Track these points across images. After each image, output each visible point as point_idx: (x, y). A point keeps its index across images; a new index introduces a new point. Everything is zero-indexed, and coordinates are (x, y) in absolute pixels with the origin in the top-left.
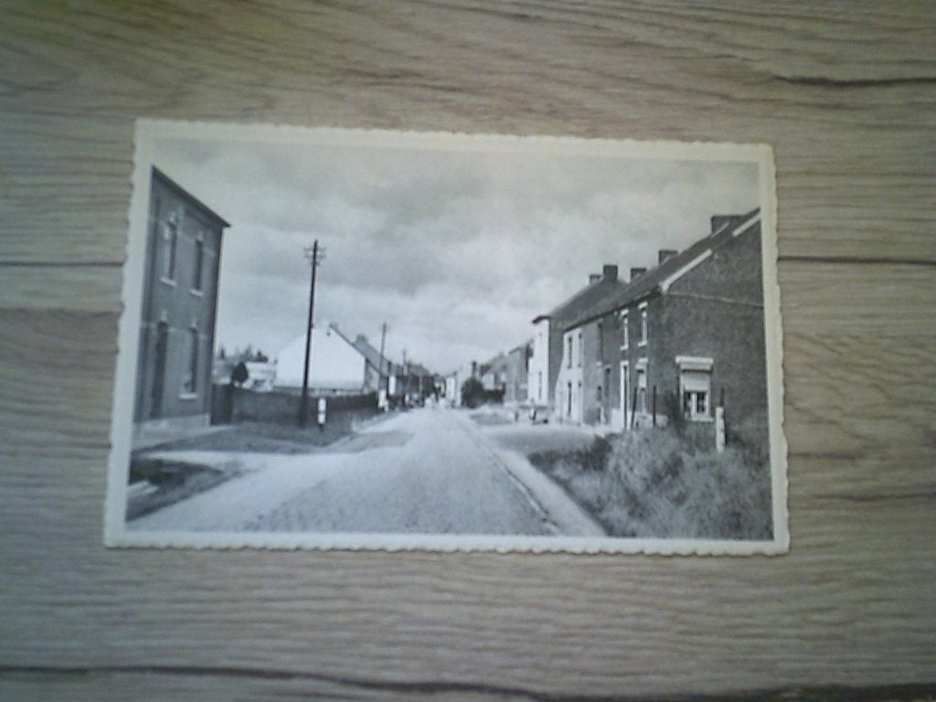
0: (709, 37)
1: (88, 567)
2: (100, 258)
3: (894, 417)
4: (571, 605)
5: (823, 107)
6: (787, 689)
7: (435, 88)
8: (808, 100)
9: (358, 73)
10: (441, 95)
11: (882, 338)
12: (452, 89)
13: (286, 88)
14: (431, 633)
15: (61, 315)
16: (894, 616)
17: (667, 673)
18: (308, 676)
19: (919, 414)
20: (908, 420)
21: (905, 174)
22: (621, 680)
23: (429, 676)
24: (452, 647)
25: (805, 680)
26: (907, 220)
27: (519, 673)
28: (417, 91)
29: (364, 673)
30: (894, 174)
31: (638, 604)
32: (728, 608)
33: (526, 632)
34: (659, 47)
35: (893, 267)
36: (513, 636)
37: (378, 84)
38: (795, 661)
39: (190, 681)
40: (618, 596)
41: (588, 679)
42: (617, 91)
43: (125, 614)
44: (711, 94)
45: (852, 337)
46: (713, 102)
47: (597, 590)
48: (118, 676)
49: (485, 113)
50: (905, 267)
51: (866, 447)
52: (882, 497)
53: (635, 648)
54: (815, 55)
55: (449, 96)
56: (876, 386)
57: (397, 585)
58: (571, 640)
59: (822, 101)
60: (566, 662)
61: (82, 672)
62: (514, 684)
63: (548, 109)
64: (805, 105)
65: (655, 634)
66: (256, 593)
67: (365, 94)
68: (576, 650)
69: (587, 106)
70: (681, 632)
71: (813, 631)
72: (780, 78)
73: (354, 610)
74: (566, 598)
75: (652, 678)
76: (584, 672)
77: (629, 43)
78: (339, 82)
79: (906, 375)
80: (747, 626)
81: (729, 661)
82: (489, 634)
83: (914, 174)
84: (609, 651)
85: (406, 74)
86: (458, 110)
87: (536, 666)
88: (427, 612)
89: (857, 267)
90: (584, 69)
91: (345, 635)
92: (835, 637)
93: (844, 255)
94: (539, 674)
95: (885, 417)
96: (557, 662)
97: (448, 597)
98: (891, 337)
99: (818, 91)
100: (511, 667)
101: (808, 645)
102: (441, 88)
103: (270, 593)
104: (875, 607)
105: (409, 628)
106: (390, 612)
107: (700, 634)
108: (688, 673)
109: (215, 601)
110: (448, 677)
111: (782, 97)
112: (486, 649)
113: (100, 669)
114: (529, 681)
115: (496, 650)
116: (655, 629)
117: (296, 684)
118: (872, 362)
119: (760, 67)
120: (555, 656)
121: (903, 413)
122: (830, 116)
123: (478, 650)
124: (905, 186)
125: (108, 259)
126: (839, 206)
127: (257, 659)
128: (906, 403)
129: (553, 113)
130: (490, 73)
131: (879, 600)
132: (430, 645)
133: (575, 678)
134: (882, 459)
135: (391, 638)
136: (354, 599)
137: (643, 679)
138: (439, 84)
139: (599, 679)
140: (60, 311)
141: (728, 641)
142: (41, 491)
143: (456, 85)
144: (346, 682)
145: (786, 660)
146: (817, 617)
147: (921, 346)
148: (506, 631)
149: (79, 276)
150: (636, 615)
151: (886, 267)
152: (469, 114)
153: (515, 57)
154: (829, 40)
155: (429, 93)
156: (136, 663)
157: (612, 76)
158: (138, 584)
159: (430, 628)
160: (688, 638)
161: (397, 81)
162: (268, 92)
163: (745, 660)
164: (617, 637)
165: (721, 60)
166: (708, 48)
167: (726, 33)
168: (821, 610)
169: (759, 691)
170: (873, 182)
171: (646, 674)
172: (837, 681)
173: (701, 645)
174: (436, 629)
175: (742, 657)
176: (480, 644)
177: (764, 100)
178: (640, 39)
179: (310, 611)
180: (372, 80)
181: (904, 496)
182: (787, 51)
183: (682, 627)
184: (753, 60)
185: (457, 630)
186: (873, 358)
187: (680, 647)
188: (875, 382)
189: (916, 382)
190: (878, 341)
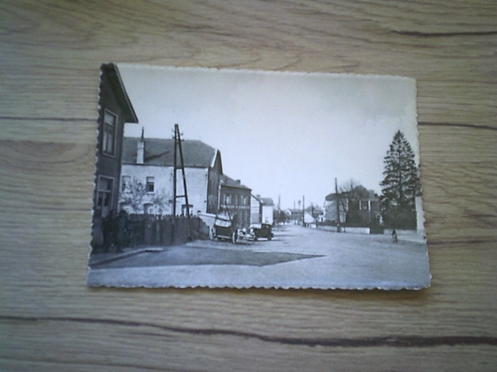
0: (359, 10)
1: (39, 268)
2: (48, 116)
3: (449, 203)
5: (416, 46)
6: (390, 337)
7: (219, 34)
8: (409, 42)
9: (180, 26)
10: (222, 38)
11: (443, 162)
12: (228, 35)
13: (144, 33)
14: (209, 305)
15: (28, 143)
16: (447, 302)
17: (328, 328)
18: (147, 325)
19: (462, 201)
20: (456, 204)
21: (459, 81)
22: (304, 331)
23: (208, 326)
24: (220, 312)
25: (400, 333)
26: (459, 104)
27: (253, 326)
28: (210, 36)
29: (175, 324)
30: (453, 81)
34: (334, 15)
35: (451, 127)
36: (251, 307)
37: (190, 31)
38: (394, 323)
39: (88, 326)
41: (287, 330)
42: (311, 37)
43: (56, 292)
44: (359, 39)
45: (429, 162)
46: (361, 43)
48: (52, 322)
49: (243, 47)
50: (456, 127)
52: (442, 243)
53: (312, 315)
54: (413, 20)
55: (226, 38)
56: (441, 187)
58: (280, 310)
59: (416, 43)
60: (277, 321)
61: (34, 319)
62: (250, 331)
63: (276, 45)
64: (408, 45)
65: (323, 308)
67: (183, 37)
68: (283, 315)
69: (296, 44)
70: (336, 308)
72: (395, 32)
75: (321, 330)
76: (286, 326)
77: (318, 13)
78: (171, 30)
79: (456, 182)
81: (361, 323)
82: (239, 306)
83: (462, 81)
84: (300, 316)
85: (204, 27)
86: (230, 45)
87: (262, 323)
89: (432, 127)
90: (295, 25)
91: (167, 305)
93: (425, 121)
94: (263, 327)
95: (446, 203)
96: (272, 321)
98: (448, 163)
99: (414, 38)
100: (250, 323)
101: (401, 316)
102: (223, 34)
104: (437, 297)
107: (346, 309)
108: (339, 328)
110: (218, 327)
111: (396, 41)
112: (237, 314)
113: (43, 319)
114: (258, 330)
115: (242, 314)
117: (140, 328)
118: (439, 175)
119: (384, 26)
120: (272, 318)
121: (455, 200)
122: (420, 51)
123: (233, 314)
124: (458, 87)
125: (52, 116)
127: (120, 315)
128: (456, 196)
129: (278, 47)
130: (247, 27)
131: (438, 294)
132: (209, 311)
133: (282, 329)
134: (442, 223)
135: (189, 307)
137: (316, 330)
138: (221, 32)
139: (294, 330)
140: (29, 142)
141: (360, 313)
142: (16, 230)
143: (228, 32)
144: (166, 328)
145: (389, 323)
146: (407, 302)
147: (463, 167)
149: (38, 124)
151: (447, 127)
152: (235, 47)
153: (259, 19)
154: (421, 13)
155: (216, 36)
156: (60, 316)
157: (309, 29)
158: (63, 277)
160: (340, 310)
161: (199, 30)
162: (135, 35)
163: (369, 322)
164: (304, 309)
165: (364, 22)
166: (359, 16)
167: (368, 9)
168: (408, 298)
169: (377, 338)
170: (443, 84)
171: (318, 328)
172: (417, 334)
173: (346, 314)
174: (212, 303)
175: (367, 321)
176: (234, 311)
177: (387, 43)
178: (324, 11)
180: (188, 29)
181: (453, 243)
182: (399, 18)
184: (380, 22)
185: (222, 303)
186: (439, 173)
187: (336, 315)
188: (441, 185)
189: (461, 186)
190: (442, 164)
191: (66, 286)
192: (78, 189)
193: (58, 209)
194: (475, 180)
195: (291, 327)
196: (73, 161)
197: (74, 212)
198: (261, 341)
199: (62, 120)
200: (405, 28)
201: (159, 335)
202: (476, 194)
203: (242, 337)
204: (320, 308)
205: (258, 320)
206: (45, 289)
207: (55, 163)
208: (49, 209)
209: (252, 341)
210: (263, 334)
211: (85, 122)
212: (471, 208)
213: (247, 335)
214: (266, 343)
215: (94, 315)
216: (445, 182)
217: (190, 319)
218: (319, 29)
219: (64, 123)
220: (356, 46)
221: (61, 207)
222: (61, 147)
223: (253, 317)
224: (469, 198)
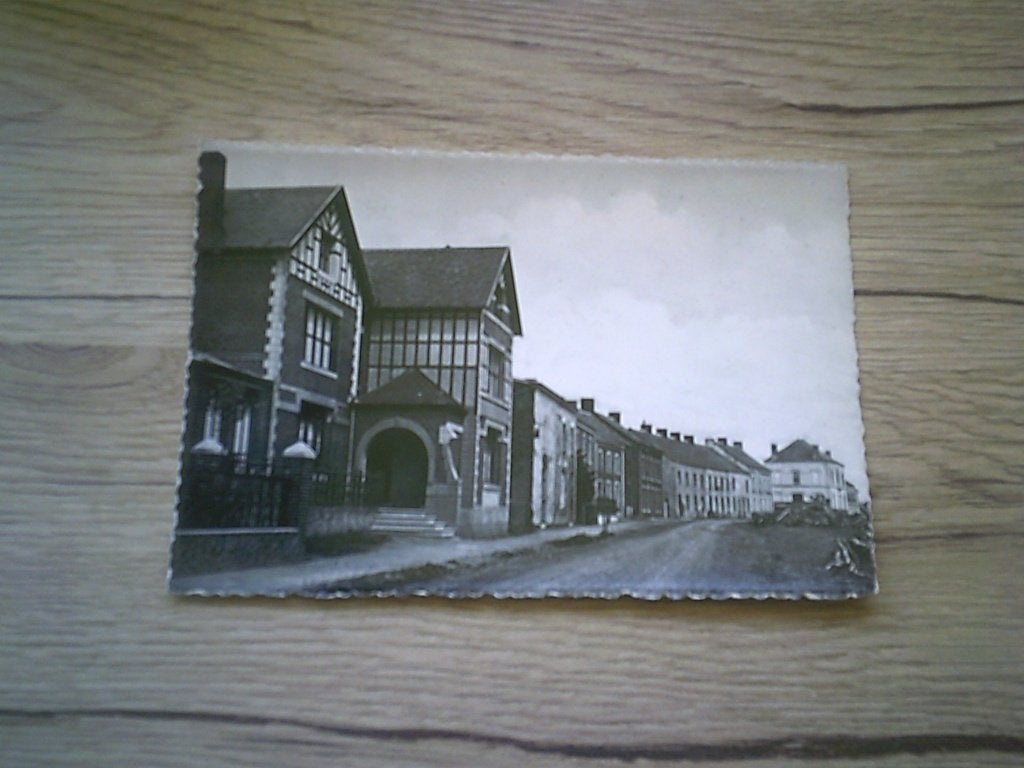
0: (715, 63)
1: (59, 607)
2: (78, 291)
3: (908, 455)
4: (562, 649)
5: (835, 134)
6: (790, 740)
7: (429, 117)
8: (820, 127)
9: (349, 102)
10: (435, 125)
11: (897, 372)
12: (447, 119)
13: (274, 118)
14: (414, 678)
15: (38, 348)
16: (908, 663)
17: (662, 722)
18: (283, 721)
19: (936, 452)
20: (922, 458)
21: (923, 203)
22: (611, 728)
23: (411, 723)
24: (435, 693)
25: (811, 731)
26: (924, 251)
27: (507, 720)
28: (410, 121)
29: (341, 719)
30: (911, 204)
31: (632, 648)
32: (728, 654)
33: (514, 677)
34: (665, 74)
35: (910, 299)
36: (500, 682)
37: (370, 113)
38: (799, 710)
39: (159, 726)
40: (612, 641)
41: (577, 727)
42: (618, 119)
43: (95, 656)
44: (718, 122)
46: (720, 130)
47: (590, 634)
48: (85, 720)
49: (481, 142)
50: (921, 299)
52: (895, 539)
53: (629, 695)
54: (827, 81)
55: (443, 125)
56: (889, 423)
57: (379, 628)
58: (561, 686)
59: (834, 128)
60: (555, 709)
61: (47, 715)
62: (499, 732)
63: (546, 138)
64: (817, 132)
65: (652, 681)
66: (233, 635)
67: (356, 124)
68: (567, 696)
69: (588, 134)
70: (677, 679)
71: (822, 678)
72: (790, 106)
73: (336, 654)
74: (557, 642)
75: (647, 727)
76: (574, 720)
77: (632, 70)
78: (329, 112)
79: (923, 412)
80: (751, 673)
81: (729, 709)
82: (475, 679)
83: (932, 204)
84: (603, 698)
85: (397, 103)
86: (453, 140)
87: (522, 713)
88: (412, 656)
90: (584, 97)
91: (325, 679)
92: (843, 685)
94: (526, 722)
95: (902, 456)
96: (546, 710)
97: (432, 640)
98: (904, 372)
99: (830, 118)
100: (497, 714)
101: (814, 694)
102: (436, 118)
103: (245, 634)
104: (887, 654)
105: (391, 672)
106: (372, 656)
107: (698, 681)
108: (684, 721)
109: (187, 643)
110: (431, 724)
111: (792, 125)
112: (471, 695)
113: (67, 713)
114: (516, 728)
115: (482, 696)
116: (651, 675)
117: (270, 730)
118: (885, 397)
119: (769, 94)
120: (543, 702)
121: (919, 451)
122: (843, 144)
123: (462, 696)
124: (922, 216)
127: (231, 704)
128: (922, 441)
129: (551, 142)
130: (486, 101)
131: (891, 647)
132: (412, 691)
133: (565, 726)
134: (896, 499)
135: (371, 682)
136: (333, 642)
137: (638, 728)
138: (432, 112)
139: (590, 727)
140: (37, 345)
141: (728, 688)
142: (16, 528)
143: (443, 112)
144: (323, 728)
145: (787, 709)
146: (824, 664)
147: (937, 382)
148: (492, 676)
149: (57, 309)
150: (630, 660)
151: (903, 299)
152: (463, 144)
153: (513, 85)
154: (843, 66)
155: (423, 122)
156: (104, 706)
157: (613, 104)
158: (110, 624)
159: (412, 673)
160: (685, 685)
161: (389, 110)
162: (257, 122)
163: (746, 709)
164: (611, 684)
165: (727, 86)
166: (715, 75)
167: (734, 59)
168: (827, 657)
169: (763, 741)
170: (888, 211)
171: (641, 722)
172: (845, 731)
173: (698, 692)
174: (419, 673)
175: (743, 705)
176: (465, 690)
177: (773, 128)
178: (644, 65)
179: (287, 654)
180: (365, 109)
181: (917, 538)
182: (799, 78)
183: (680, 674)
184: (759, 87)
185: (441, 675)
186: (887, 393)
187: (676, 694)
188: (889, 419)
189: (933, 419)
190: (893, 376)
191: (117, 642)
192: (143, 441)
193: (97, 483)
194: (961, 407)
195: (584, 722)
196: (129, 383)
197: (133, 488)
198: (521, 753)
199: (109, 298)
200: (812, 100)
201: (309, 743)
202: (965, 436)
203: (483, 745)
204: (642, 681)
205: (514, 707)
206: (71, 650)
207: (97, 387)
208: (82, 483)
209: (501, 753)
210: (525, 736)
211: (155, 301)
212: (954, 465)
213: (493, 741)
214: (533, 756)
215: (172, 703)
216: (901, 413)
217: (374, 708)
218: (636, 104)
219: (112, 304)
220: (710, 137)
221: (104, 478)
222: (104, 355)
223: (505, 702)
224: (949, 445)
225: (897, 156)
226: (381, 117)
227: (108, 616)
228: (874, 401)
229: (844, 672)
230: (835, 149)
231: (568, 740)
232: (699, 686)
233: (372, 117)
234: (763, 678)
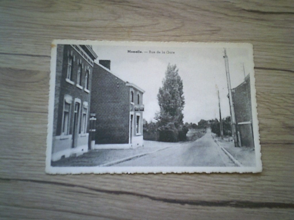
1: (13, 148)
2: (23, 53)
3: (273, 118)
5: (257, 20)
6: (232, 201)
7: (133, 6)
8: (253, 17)
10: (135, 9)
11: (272, 93)
12: (139, 7)
13: (85, 4)
15: (10, 69)
16: (269, 181)
17: (193, 193)
18: (79, 186)
19: (282, 118)
20: (278, 120)
21: (282, 42)
22: (178, 194)
23: (118, 189)
24: (125, 180)
25: (238, 199)
26: (282, 57)
27: (147, 190)
28: (127, 7)
29: (97, 187)
30: (279, 42)
35: (277, 71)
37: (116, 4)
38: (235, 193)
39: (42, 185)
41: (167, 193)
42: (190, 11)
43: (23, 163)
44: (222, 13)
45: (262, 92)
46: (222, 16)
48: (20, 182)
49: (148, 15)
50: (280, 71)
51: (264, 127)
52: (268, 143)
53: (184, 185)
54: (256, 3)
55: (137, 9)
56: (268, 108)
58: (164, 181)
59: (257, 18)
60: (161, 188)
61: (8, 180)
62: (144, 193)
63: (169, 15)
64: (252, 19)
65: (191, 181)
67: (111, 7)
68: (165, 184)
69: (182, 15)
70: (199, 181)
71: (242, 184)
72: (244, 10)
75: (189, 195)
76: (167, 191)
78: (103, 3)
79: (279, 105)
80: (221, 181)
81: (214, 191)
83: (286, 43)
84: (176, 185)
85: (123, 1)
86: (140, 14)
87: (152, 188)
89: (265, 71)
90: (181, 3)
92: (249, 186)
94: (153, 191)
95: (271, 118)
96: (158, 188)
99: (256, 14)
100: (144, 188)
101: (240, 188)
102: (135, 7)
107: (205, 182)
110: (123, 190)
111: (245, 16)
112: (136, 182)
113: (13, 179)
114: (149, 193)
115: (139, 182)
117: (75, 188)
118: (267, 100)
119: (238, 6)
120: (158, 186)
121: (277, 117)
122: (260, 23)
123: (134, 182)
124: (282, 46)
125: (26, 53)
126: (261, 51)
128: (278, 114)
129: (170, 17)
130: (151, 3)
133: (164, 193)
134: (269, 131)
138: (134, 5)
139: (173, 194)
140: (10, 68)
141: (214, 185)
143: (139, 5)
144: (91, 189)
145: (232, 192)
147: (284, 97)
149: (16, 58)
151: (274, 71)
152: (143, 15)
155: (131, 8)
156: (25, 178)
157: (190, 6)
158: (28, 154)
160: (201, 183)
161: (121, 3)
162: (81, 5)
163: (219, 191)
164: (179, 181)
165: (225, 3)
169: (224, 201)
170: (272, 44)
171: (186, 193)
172: (248, 200)
173: (205, 185)
175: (218, 190)
177: (239, 16)
180: (114, 3)
181: (274, 143)
186: (268, 99)
187: (198, 185)
188: (268, 107)
189: (281, 108)
190: (270, 94)
191: (30, 159)
192: (40, 99)
193: (27, 111)
194: (291, 105)
195: (170, 192)
196: (37, 82)
197: (38, 114)
198: (151, 200)
199: (32, 56)
200: (251, 8)
201: (87, 193)
202: (291, 114)
203: (139, 197)
204: (188, 181)
205: (149, 186)
206: (16, 161)
207: (27, 82)
208: (22, 111)
209: (145, 200)
210: (152, 195)
211: (46, 58)
212: (287, 122)
213: (142, 196)
214: (154, 202)
216: (272, 106)
217: (107, 184)
218: (196, 6)
219: (33, 57)
220: (219, 18)
221: (28, 110)
222: (31, 73)
223: (146, 185)
224: (286, 116)
225: (276, 27)
226: (118, 5)
227: (28, 151)
228: (264, 101)
229: (250, 182)
230: (257, 24)
231: (165, 197)
232: (205, 184)
233: (116, 5)
234: (225, 182)
